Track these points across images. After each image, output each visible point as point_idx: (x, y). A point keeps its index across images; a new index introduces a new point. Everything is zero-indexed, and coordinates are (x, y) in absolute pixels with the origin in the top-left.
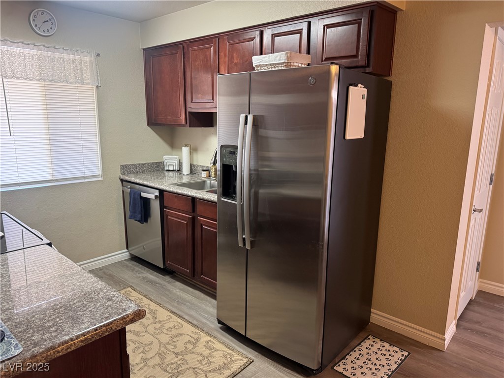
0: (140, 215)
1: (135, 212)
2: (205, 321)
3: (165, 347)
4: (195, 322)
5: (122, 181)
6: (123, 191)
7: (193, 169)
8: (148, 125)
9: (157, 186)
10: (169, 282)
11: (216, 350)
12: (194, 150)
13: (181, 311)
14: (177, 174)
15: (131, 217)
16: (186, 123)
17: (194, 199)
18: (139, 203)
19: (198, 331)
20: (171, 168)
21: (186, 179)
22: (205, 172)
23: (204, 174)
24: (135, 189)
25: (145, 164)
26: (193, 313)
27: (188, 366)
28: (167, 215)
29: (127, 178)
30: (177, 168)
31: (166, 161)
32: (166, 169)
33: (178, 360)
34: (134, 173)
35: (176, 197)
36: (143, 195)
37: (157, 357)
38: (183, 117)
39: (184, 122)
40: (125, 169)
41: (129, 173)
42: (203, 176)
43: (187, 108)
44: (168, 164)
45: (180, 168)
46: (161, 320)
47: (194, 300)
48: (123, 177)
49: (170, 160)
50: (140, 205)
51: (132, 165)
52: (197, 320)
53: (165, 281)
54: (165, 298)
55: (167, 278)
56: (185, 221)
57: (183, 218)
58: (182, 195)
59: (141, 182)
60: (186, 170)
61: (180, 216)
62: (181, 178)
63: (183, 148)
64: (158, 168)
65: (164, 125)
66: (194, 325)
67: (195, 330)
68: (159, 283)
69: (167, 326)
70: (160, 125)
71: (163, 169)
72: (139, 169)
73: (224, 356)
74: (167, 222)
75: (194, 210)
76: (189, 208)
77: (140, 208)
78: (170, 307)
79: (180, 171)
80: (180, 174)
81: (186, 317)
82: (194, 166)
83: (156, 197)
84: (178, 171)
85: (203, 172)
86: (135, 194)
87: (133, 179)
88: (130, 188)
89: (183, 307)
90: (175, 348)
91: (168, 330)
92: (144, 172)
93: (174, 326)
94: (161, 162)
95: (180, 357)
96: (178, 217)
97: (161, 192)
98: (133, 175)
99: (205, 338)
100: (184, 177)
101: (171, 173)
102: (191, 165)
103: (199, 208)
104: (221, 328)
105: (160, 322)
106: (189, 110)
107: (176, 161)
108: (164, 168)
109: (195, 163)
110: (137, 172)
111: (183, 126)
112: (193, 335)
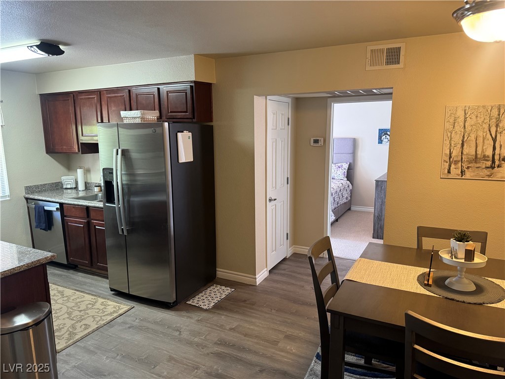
0: (44, 225)
1: (40, 223)
2: (101, 292)
3: (71, 308)
4: (94, 294)
5: (27, 199)
6: (28, 207)
7: (87, 186)
8: (47, 153)
9: (57, 200)
10: (72, 274)
11: (109, 305)
12: (87, 171)
13: (83, 289)
14: (74, 191)
15: (37, 227)
16: (79, 151)
17: (88, 208)
18: (43, 215)
19: (96, 298)
20: (69, 186)
21: (81, 194)
22: (97, 188)
23: (96, 189)
24: (38, 204)
25: (46, 184)
26: (92, 289)
27: (89, 315)
28: (67, 222)
29: (31, 196)
30: (74, 186)
31: (64, 181)
32: (64, 187)
33: (81, 313)
34: (37, 192)
35: (73, 207)
36: (46, 208)
37: (66, 314)
38: (76, 147)
39: (77, 151)
40: (29, 189)
41: (32, 193)
42: (96, 190)
43: (79, 140)
44: (66, 183)
45: (76, 186)
46: (68, 295)
47: (93, 282)
48: (27, 196)
49: (68, 180)
50: (44, 217)
51: (34, 186)
52: (95, 292)
53: (70, 273)
54: (70, 283)
55: (71, 271)
56: (82, 225)
57: (80, 223)
58: (78, 205)
59: (44, 198)
60: (81, 187)
61: (78, 222)
62: (78, 193)
63: (78, 170)
64: (58, 187)
65: (60, 153)
66: (93, 295)
67: (93, 297)
68: (64, 275)
69: (72, 298)
70: (58, 153)
71: (62, 188)
72: (41, 189)
73: (114, 307)
74: (68, 227)
75: (88, 215)
76: (84, 214)
77: (44, 219)
78: (74, 288)
79: (76, 188)
80: (77, 190)
81: (87, 292)
82: (88, 183)
83: (57, 209)
84: (75, 188)
85: (96, 188)
86: (39, 208)
87: (36, 197)
88: (34, 204)
89: (84, 287)
90: (79, 308)
91: (73, 300)
92: (45, 191)
93: (78, 297)
94: (59, 182)
95: (82, 312)
96: (76, 222)
97: (61, 204)
98: (36, 194)
99: (101, 300)
100: (80, 193)
101: (69, 191)
102: (85, 182)
103: (92, 214)
104: (113, 294)
105: (67, 296)
106: (81, 141)
107: (72, 181)
108: (63, 186)
109: (89, 181)
110: (39, 192)
111: (77, 153)
112: (92, 300)
